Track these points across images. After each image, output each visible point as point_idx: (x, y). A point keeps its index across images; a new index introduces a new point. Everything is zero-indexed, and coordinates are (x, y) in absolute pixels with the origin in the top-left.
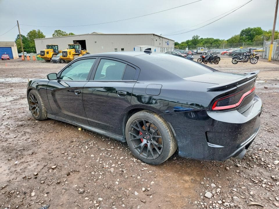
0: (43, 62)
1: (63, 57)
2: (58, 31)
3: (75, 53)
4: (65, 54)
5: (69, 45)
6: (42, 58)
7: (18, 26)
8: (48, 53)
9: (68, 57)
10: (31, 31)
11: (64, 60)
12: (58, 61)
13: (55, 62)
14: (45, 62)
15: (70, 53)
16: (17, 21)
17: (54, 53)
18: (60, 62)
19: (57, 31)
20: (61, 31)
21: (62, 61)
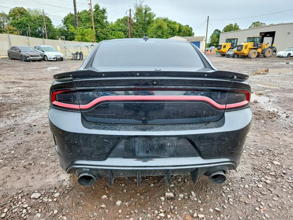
0: (218, 56)
1: (237, 51)
2: (257, 23)
3: (253, 47)
4: (240, 48)
5: (249, 38)
6: (218, 52)
7: (208, 21)
8: (225, 47)
9: (242, 51)
10: (228, 26)
11: (238, 55)
12: (231, 55)
13: (228, 56)
14: (220, 56)
15: (246, 47)
16: (208, 16)
17: (232, 47)
18: (233, 57)
19: (255, 23)
20: (260, 22)
21: (236, 56)
